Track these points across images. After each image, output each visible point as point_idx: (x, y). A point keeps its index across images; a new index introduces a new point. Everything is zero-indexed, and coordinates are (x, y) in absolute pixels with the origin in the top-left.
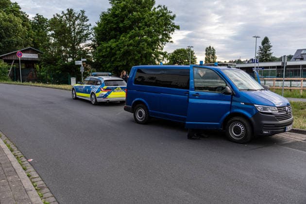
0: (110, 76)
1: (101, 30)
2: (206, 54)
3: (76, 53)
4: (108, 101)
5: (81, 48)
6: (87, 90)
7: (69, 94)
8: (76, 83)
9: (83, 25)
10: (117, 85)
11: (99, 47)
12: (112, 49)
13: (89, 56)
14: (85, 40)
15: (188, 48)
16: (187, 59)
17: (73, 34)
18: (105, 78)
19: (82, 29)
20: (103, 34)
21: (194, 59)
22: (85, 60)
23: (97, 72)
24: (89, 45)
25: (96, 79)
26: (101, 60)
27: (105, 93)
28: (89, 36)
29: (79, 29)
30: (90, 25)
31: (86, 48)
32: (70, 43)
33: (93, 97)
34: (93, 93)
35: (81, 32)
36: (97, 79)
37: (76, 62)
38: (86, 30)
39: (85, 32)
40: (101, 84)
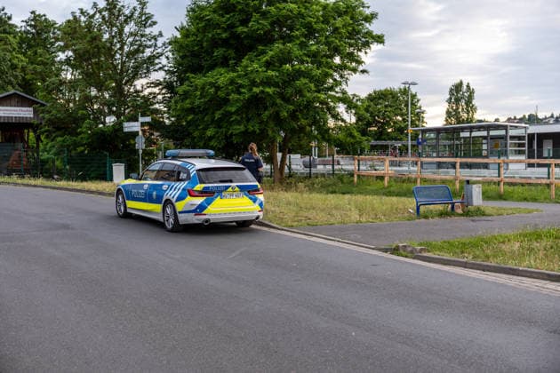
0: (210, 157)
1: (187, 45)
2: (449, 101)
3: (125, 103)
4: (207, 221)
5: (137, 92)
6: (154, 193)
7: (109, 206)
8: (126, 178)
9: (142, 36)
10: (231, 181)
11: (185, 87)
12: (218, 88)
13: (157, 111)
14: (148, 71)
15: (402, 87)
16: (402, 115)
17: (118, 56)
18: (200, 164)
19: (140, 45)
20: (194, 55)
21: (418, 115)
22: (148, 119)
23: (176, 148)
24: (156, 84)
25: (176, 165)
26: (190, 118)
27: (199, 201)
28: (157, 61)
29: (132, 44)
30: (161, 34)
31: (149, 90)
32: (111, 78)
33: (169, 210)
34: (168, 202)
35: (137, 51)
36: (179, 166)
37: (126, 124)
38: (150, 47)
39: (148, 52)
40: (189, 178)
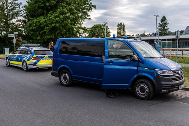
0: (39, 46)
1: (30, 8)
2: (118, 29)
3: (9, 27)
4: (38, 67)
5: (13, 23)
6: (19, 58)
7: (3, 63)
8: (10, 53)
9: (14, 4)
10: (46, 54)
11: (30, 22)
12: (41, 24)
13: (20, 30)
14: (17, 16)
15: (103, 24)
16: (103, 33)
17: (6, 11)
18: (35, 49)
19: (14, 7)
20: (33, 11)
21: (108, 33)
22: (17, 33)
23: (28, 43)
24: (20, 21)
25: (27, 49)
26: (31, 33)
27: (35, 61)
28: (20, 13)
29: (11, 7)
30: (21, 4)
31: (18, 23)
32: (4, 18)
33: (24, 64)
34: (24, 61)
35: (13, 9)
36: (28, 49)
37: (9, 35)
38: (17, 8)
39: (17, 10)
40: (31, 53)
